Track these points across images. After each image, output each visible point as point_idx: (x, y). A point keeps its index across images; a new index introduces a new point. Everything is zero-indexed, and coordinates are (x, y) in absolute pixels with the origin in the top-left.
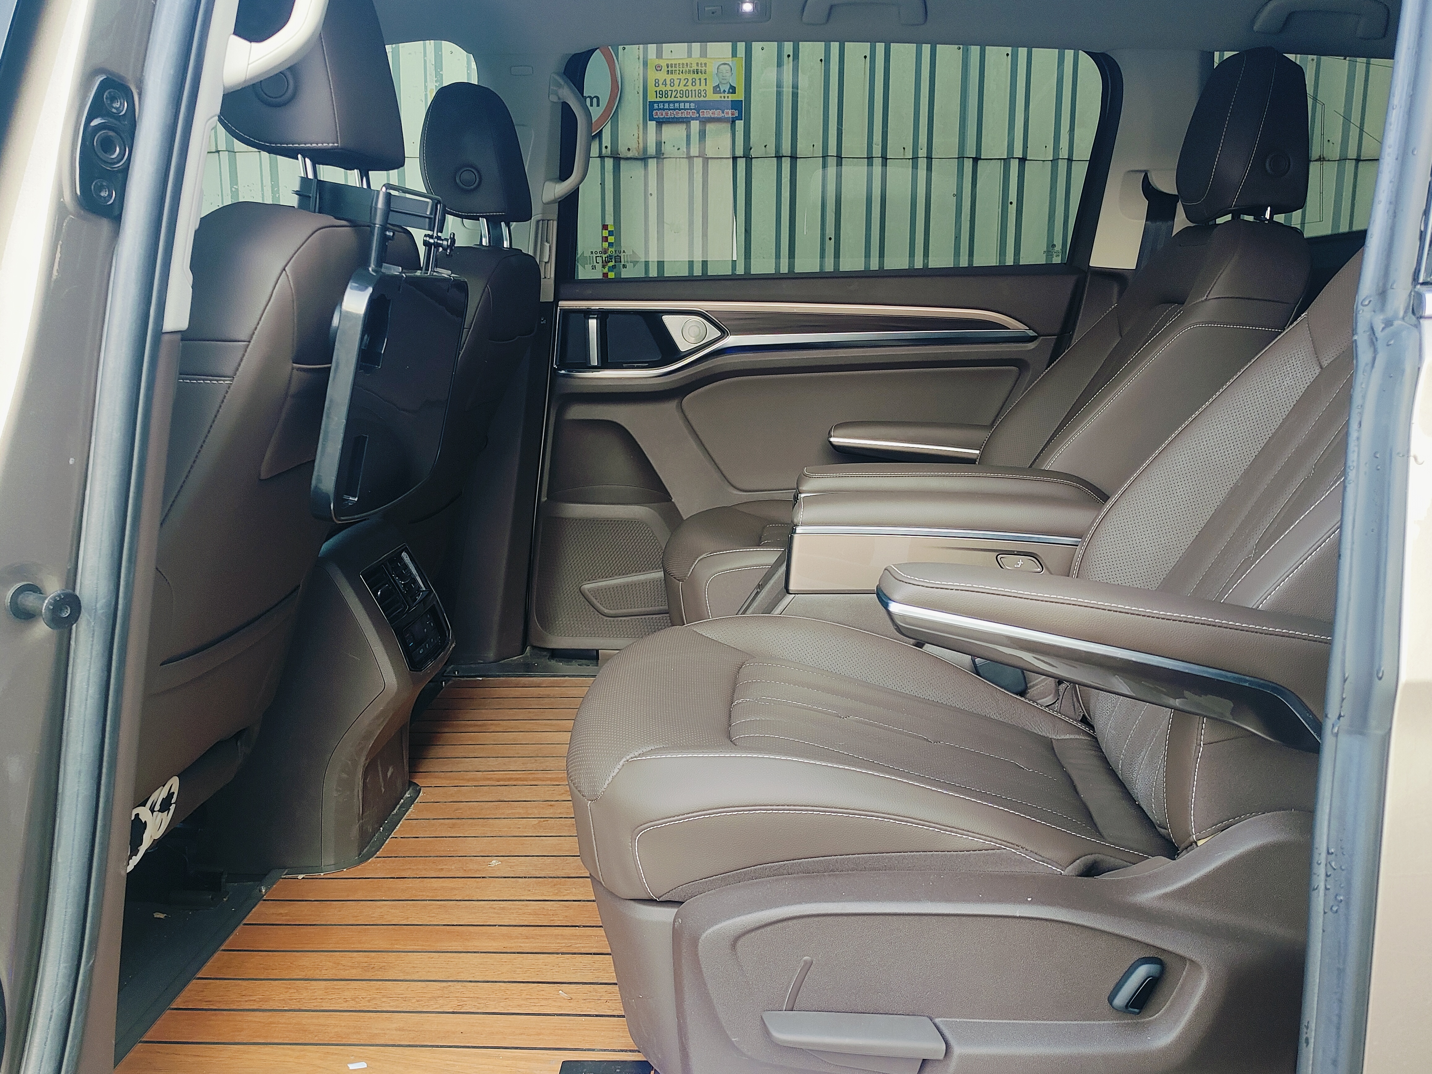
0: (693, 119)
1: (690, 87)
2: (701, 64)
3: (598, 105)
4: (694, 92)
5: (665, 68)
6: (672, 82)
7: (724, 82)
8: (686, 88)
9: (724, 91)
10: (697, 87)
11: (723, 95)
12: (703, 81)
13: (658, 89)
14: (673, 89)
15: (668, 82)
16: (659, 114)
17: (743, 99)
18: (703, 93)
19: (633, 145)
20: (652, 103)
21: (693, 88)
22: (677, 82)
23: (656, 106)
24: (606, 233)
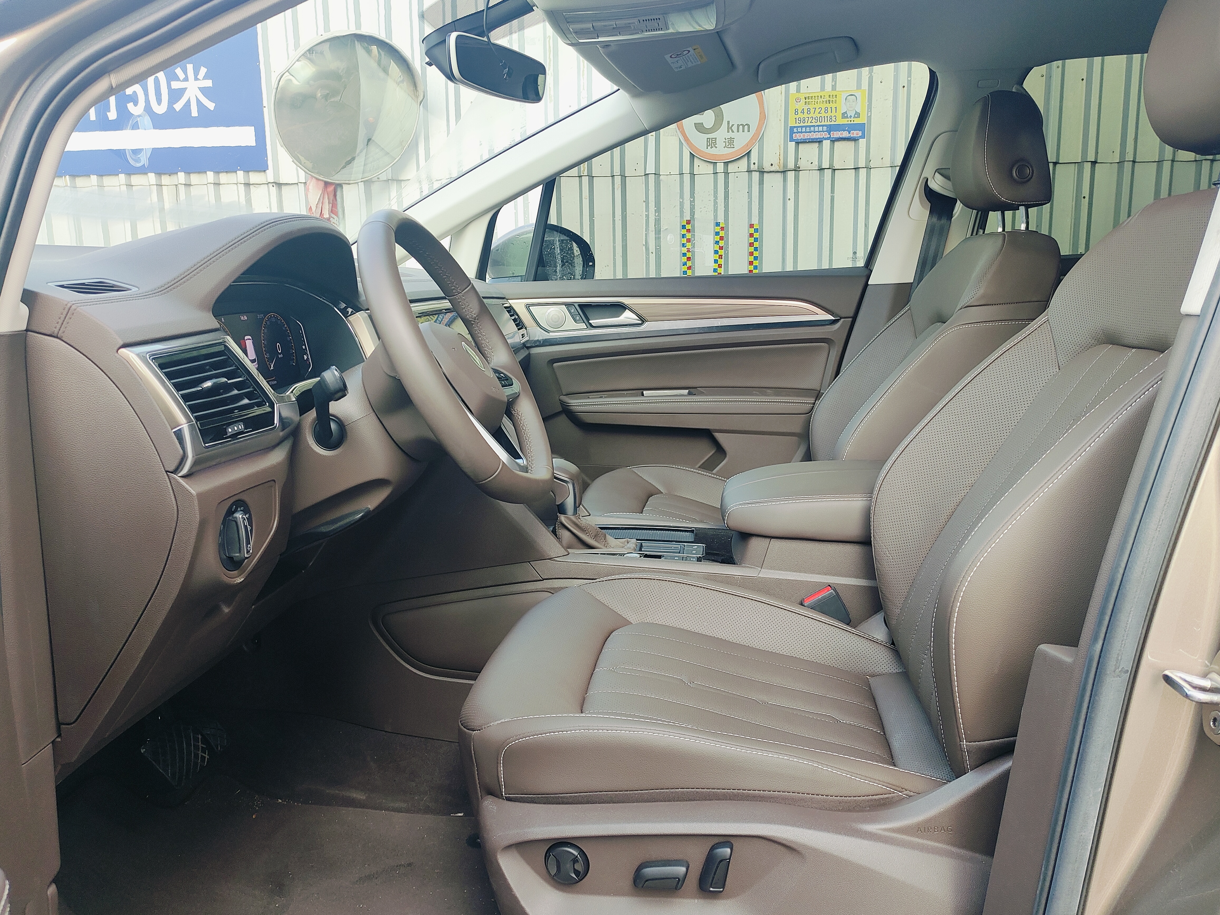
0: (826, 139)
1: (823, 114)
2: (833, 96)
3: (749, 131)
4: (826, 118)
5: (803, 100)
6: (809, 111)
7: (850, 109)
8: (820, 115)
9: (851, 116)
10: (829, 114)
11: (849, 119)
12: (834, 110)
13: (797, 117)
14: (810, 116)
15: (806, 111)
16: (798, 137)
17: (866, 122)
18: (833, 119)
19: (775, 162)
20: (792, 128)
21: (826, 115)
22: (812, 111)
23: (795, 130)
24: (752, 231)
